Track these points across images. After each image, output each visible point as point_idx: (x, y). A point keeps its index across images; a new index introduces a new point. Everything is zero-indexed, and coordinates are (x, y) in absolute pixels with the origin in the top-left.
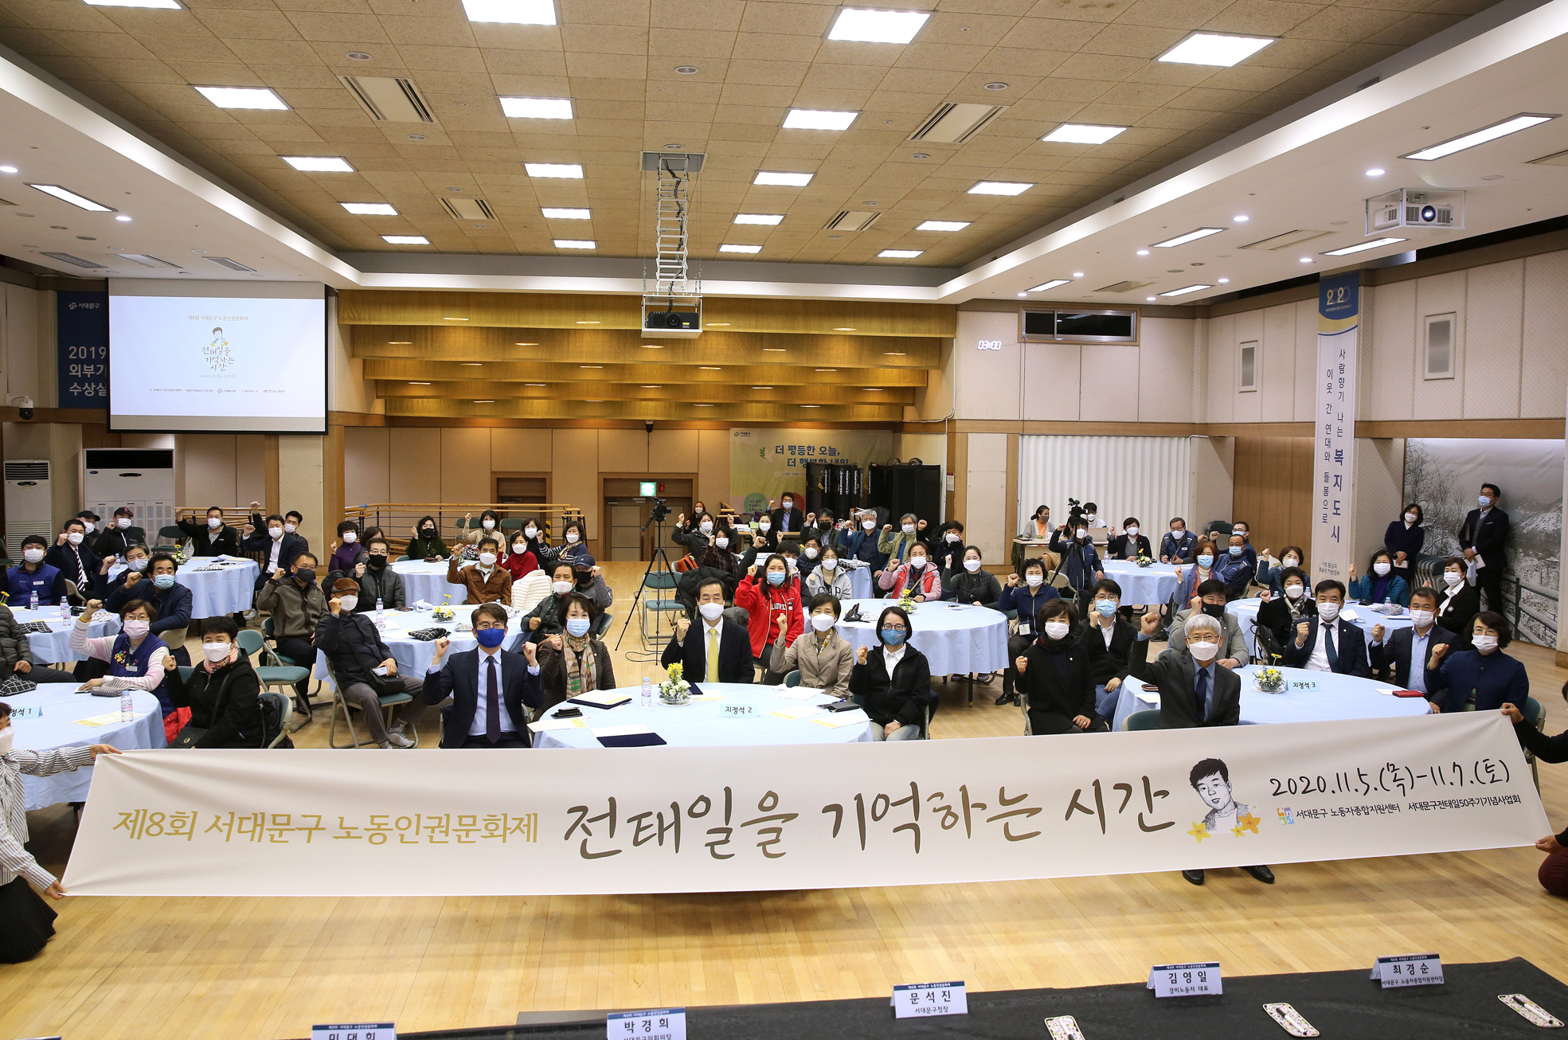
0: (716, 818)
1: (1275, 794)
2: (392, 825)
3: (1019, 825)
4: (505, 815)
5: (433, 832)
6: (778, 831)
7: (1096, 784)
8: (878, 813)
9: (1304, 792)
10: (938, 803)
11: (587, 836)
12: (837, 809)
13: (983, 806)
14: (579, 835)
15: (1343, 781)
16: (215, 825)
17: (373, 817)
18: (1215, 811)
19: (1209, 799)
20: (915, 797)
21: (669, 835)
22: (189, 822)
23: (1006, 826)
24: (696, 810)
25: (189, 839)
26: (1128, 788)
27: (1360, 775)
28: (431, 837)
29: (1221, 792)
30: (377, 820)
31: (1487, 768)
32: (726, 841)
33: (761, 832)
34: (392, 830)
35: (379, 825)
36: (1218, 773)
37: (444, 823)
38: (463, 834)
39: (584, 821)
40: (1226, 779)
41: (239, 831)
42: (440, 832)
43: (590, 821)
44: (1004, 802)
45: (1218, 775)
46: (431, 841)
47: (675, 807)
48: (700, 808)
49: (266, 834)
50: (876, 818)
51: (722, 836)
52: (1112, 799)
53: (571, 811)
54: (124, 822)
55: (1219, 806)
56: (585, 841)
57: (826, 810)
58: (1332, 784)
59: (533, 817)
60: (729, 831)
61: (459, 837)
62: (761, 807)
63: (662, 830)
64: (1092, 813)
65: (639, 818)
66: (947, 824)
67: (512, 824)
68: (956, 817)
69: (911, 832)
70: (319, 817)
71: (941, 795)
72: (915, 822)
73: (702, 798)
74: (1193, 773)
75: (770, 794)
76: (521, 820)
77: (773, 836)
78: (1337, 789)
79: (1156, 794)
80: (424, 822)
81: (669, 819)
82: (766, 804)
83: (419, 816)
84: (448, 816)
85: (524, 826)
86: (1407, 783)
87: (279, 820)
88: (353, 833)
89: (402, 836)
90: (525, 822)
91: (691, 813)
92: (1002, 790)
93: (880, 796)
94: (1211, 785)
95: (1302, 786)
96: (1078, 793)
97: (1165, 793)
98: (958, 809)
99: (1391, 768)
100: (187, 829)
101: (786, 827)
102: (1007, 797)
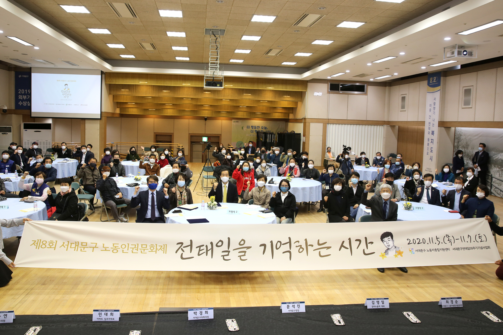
0: (225, 247)
1: (408, 244)
2: (120, 247)
3: (324, 252)
4: (156, 245)
5: (133, 249)
6: (245, 252)
7: (350, 239)
8: (278, 247)
9: (418, 243)
10: (297, 244)
11: (183, 252)
12: (264, 245)
13: (312, 246)
14: (180, 252)
15: (431, 240)
16: (63, 245)
17: (114, 244)
18: (388, 249)
19: (386, 245)
20: (290, 242)
21: (210, 252)
22: (54, 244)
23: (320, 252)
24: (218, 245)
25: (55, 250)
26: (360, 241)
27: (437, 238)
28: (132, 251)
29: (391, 243)
30: (115, 245)
31: (479, 237)
32: (228, 255)
33: (239, 252)
34: (120, 248)
35: (116, 247)
36: (390, 236)
37: (136, 247)
38: (143, 250)
39: (182, 247)
40: (392, 238)
41: (71, 247)
42: (135, 249)
43: (184, 247)
44: (319, 244)
45: (390, 237)
46: (132, 252)
47: (212, 243)
48: (220, 244)
49: (79, 248)
50: (277, 249)
51: (227, 253)
52: (355, 244)
53: (178, 244)
54: (34, 244)
55: (390, 247)
56: (182, 254)
57: (261, 245)
58: (427, 241)
59: (165, 245)
60: (229, 252)
61: (141, 251)
62: (240, 244)
63: (207, 251)
64: (348, 249)
65: (200, 247)
66: (300, 251)
67: (159, 248)
68: (303, 249)
69: (288, 254)
70: (96, 244)
71: (298, 242)
72: (290, 250)
73: (220, 241)
74: (381, 236)
75: (243, 240)
76: (162, 246)
77: (243, 254)
78: (429, 243)
79: (369, 243)
80: (130, 246)
81: (209, 247)
82: (241, 243)
83: (128, 244)
84: (138, 244)
85: (163, 248)
86: (452, 241)
87: (83, 244)
88: (107, 249)
89: (123, 250)
90: (163, 247)
91: (217, 246)
92: (319, 240)
93: (278, 242)
94: (387, 241)
95: (417, 241)
96: (343, 242)
97: (372, 243)
98: (304, 246)
99: (447, 236)
100: (54, 246)
101: (248, 251)
102: (320, 243)
